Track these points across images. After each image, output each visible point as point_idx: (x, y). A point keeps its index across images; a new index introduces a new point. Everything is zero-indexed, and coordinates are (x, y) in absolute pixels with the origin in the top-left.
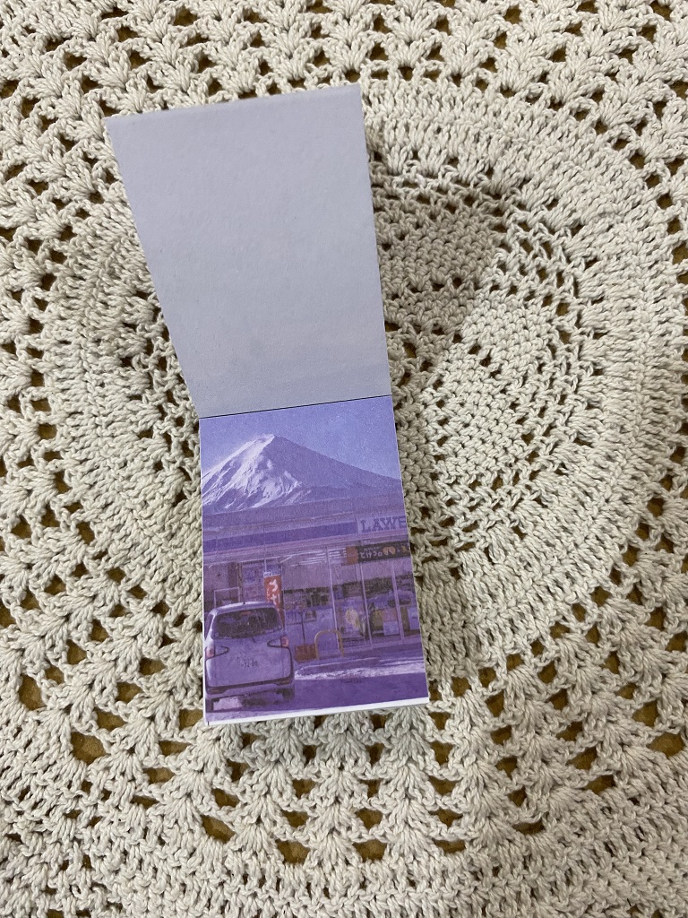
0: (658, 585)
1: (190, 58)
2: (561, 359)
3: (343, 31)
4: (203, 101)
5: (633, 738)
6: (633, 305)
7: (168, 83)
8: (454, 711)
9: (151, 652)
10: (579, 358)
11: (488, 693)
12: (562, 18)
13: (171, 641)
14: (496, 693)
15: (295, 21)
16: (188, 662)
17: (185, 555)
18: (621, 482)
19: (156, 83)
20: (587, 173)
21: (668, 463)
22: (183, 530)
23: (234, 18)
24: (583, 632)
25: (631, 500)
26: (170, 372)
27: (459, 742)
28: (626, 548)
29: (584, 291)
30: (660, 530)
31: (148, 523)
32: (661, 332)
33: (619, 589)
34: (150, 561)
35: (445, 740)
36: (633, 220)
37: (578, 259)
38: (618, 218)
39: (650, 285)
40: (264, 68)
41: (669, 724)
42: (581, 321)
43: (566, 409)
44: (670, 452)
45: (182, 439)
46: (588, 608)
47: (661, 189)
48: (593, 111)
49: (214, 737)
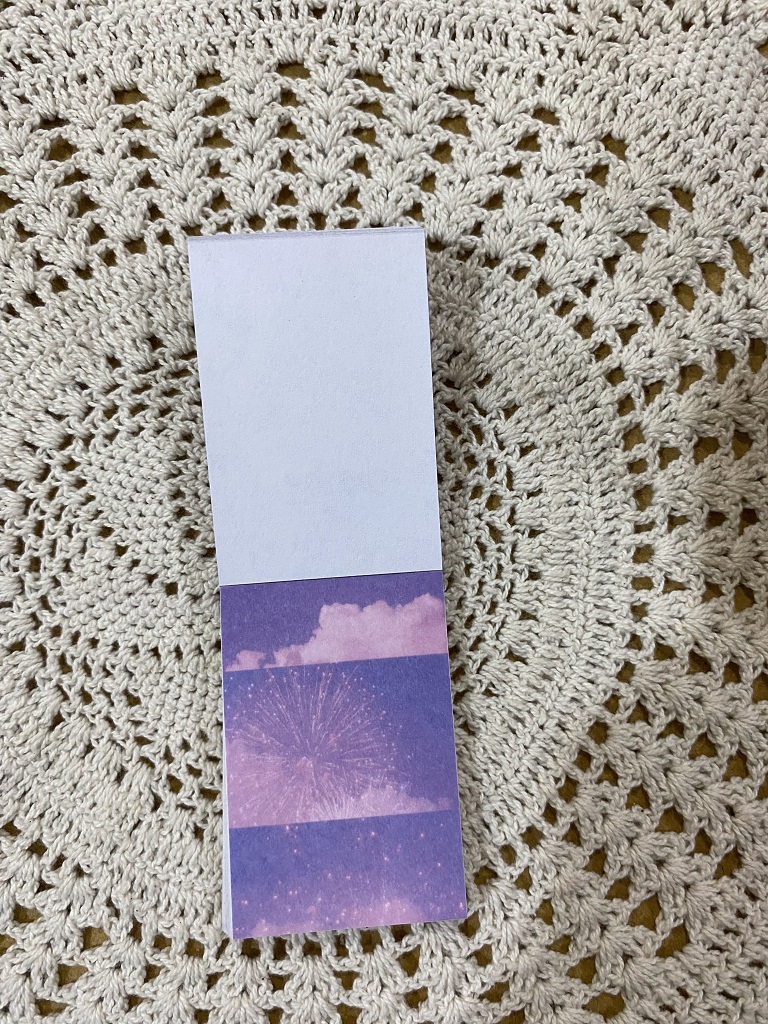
0: (598, 825)
1: (67, 199)
2: (491, 561)
3: (245, 171)
4: (82, 252)
5: (566, 998)
6: (575, 499)
7: (41, 229)
8: (363, 971)
9: (27, 900)
10: (513, 560)
11: (401, 950)
12: (498, 158)
13: (50, 887)
14: (411, 949)
15: (189, 157)
16: (68, 910)
17: (64, 789)
18: (559, 706)
19: (27, 229)
20: (524, 345)
21: (613, 683)
22: (62, 758)
23: (118, 153)
24: (512, 877)
25: (569, 726)
26: (44, 575)
27: (367, 1006)
28: (563, 781)
29: (519, 484)
30: (603, 760)
31: (21, 750)
32: (608, 530)
33: (554, 830)
34: (25, 793)
35: (353, 1003)
36: (578, 400)
37: (512, 445)
38: (560, 397)
39: (596, 477)
40: (154, 212)
41: (607, 984)
42: (516, 517)
43: (497, 619)
44: (615, 670)
45: (59, 653)
46: (518, 851)
47: (610, 362)
48: (533, 269)
49: (96, 998)
